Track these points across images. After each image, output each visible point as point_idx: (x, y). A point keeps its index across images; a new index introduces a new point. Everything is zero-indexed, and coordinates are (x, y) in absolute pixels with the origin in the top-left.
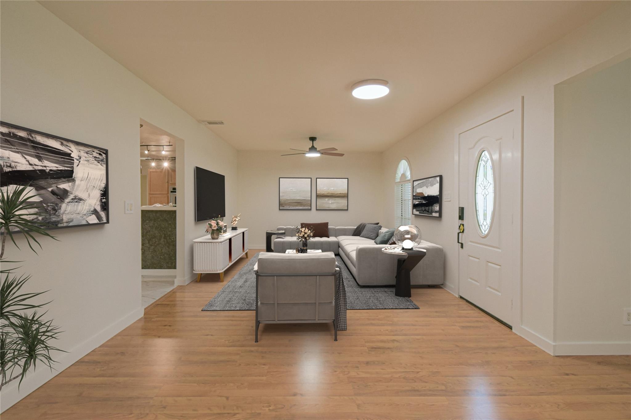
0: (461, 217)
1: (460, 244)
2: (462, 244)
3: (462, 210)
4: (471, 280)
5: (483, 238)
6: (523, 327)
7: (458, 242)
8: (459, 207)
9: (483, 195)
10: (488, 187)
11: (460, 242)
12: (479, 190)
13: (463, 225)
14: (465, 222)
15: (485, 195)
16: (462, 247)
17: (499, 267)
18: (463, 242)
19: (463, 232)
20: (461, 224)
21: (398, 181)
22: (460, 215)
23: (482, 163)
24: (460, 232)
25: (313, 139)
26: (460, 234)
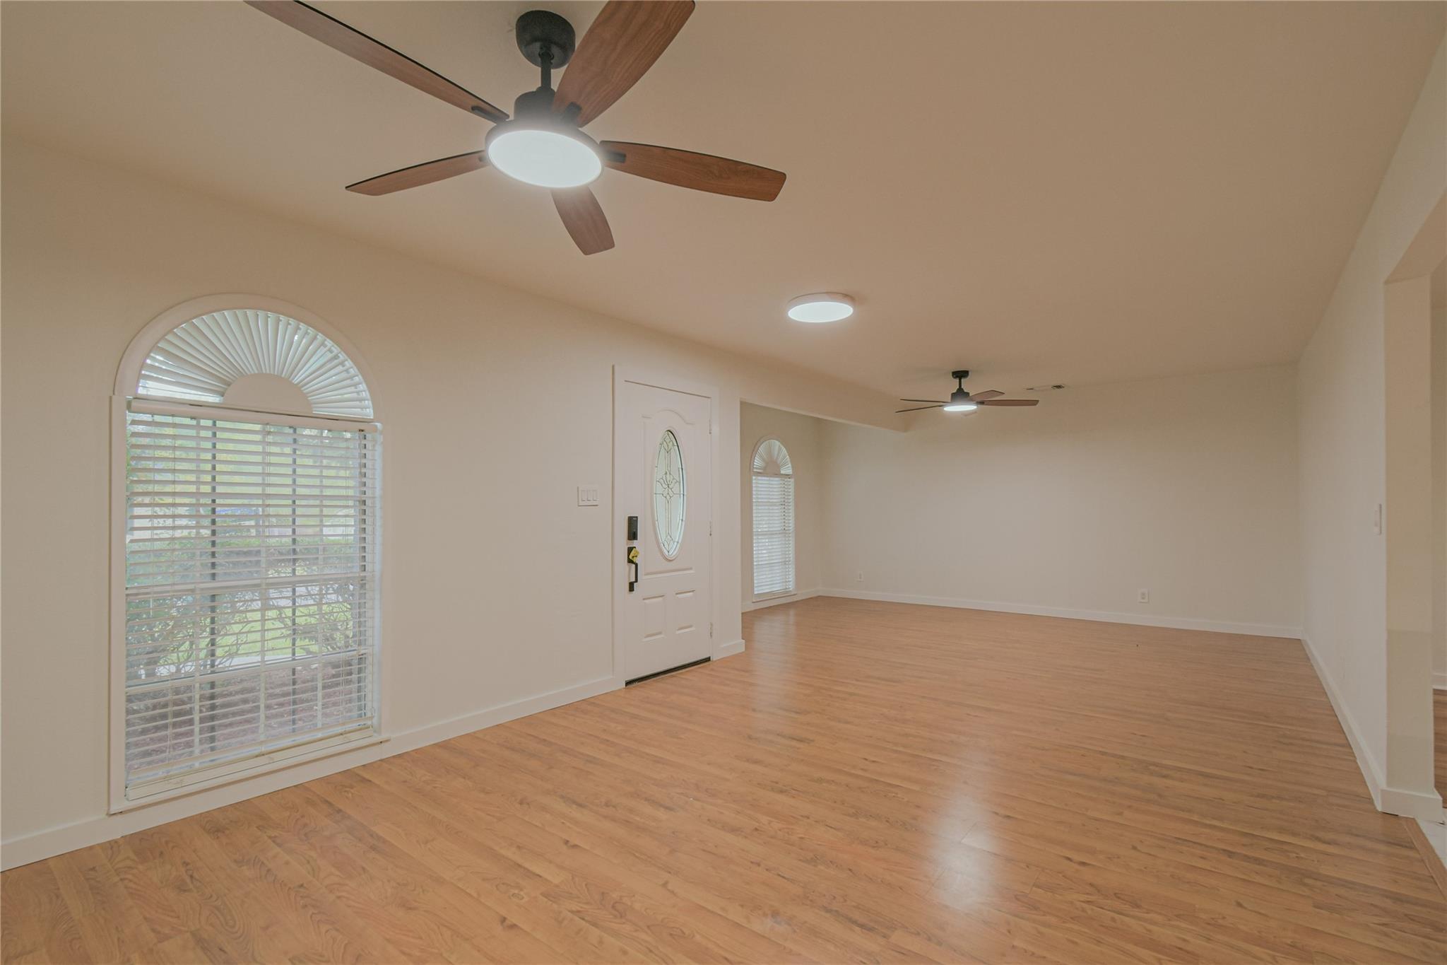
0: (633, 535)
3: (632, 522)
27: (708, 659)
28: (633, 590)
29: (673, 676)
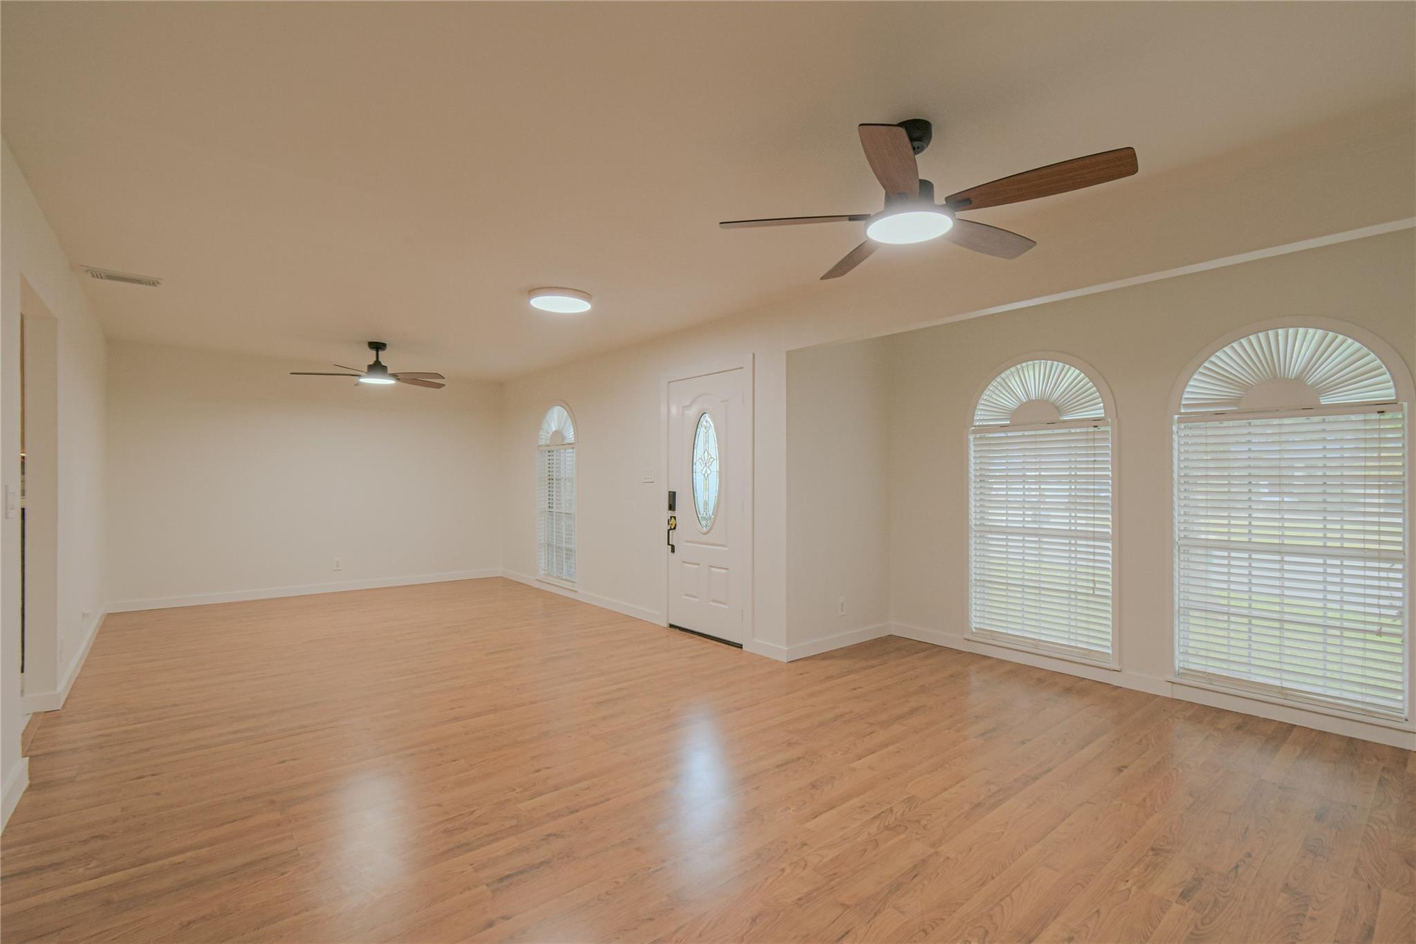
0: (672, 507)
1: (670, 546)
2: (673, 547)
3: (672, 496)
4: (687, 598)
5: (704, 534)
6: (755, 640)
7: (669, 544)
8: (670, 492)
9: (704, 475)
10: (710, 463)
11: (670, 543)
12: (698, 467)
13: (675, 518)
14: (677, 513)
15: (706, 475)
16: (673, 551)
17: (725, 571)
18: (674, 544)
19: (675, 528)
20: (671, 517)
21: (543, 443)
22: (671, 503)
23: (701, 431)
24: (671, 529)
25: (377, 346)
26: (671, 531)
27: (740, 646)
28: (674, 552)
29: (716, 645)
